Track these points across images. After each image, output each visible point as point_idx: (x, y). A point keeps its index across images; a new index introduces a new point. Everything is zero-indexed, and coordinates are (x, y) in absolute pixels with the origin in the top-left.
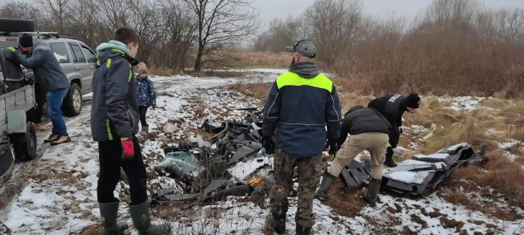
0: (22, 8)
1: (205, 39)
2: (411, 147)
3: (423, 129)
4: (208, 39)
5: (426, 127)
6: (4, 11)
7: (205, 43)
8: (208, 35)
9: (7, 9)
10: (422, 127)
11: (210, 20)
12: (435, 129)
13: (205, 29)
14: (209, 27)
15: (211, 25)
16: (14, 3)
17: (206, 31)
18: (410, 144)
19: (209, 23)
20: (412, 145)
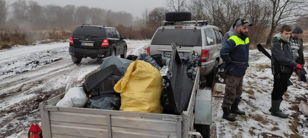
0: (161, 10)
1: (277, 22)
4: (279, 22)
6: (153, 12)
7: (277, 25)
8: (279, 19)
9: (155, 11)
11: (283, 8)
13: (278, 15)
14: (281, 13)
15: (284, 11)
16: (158, 8)
17: (279, 16)
19: (281, 10)
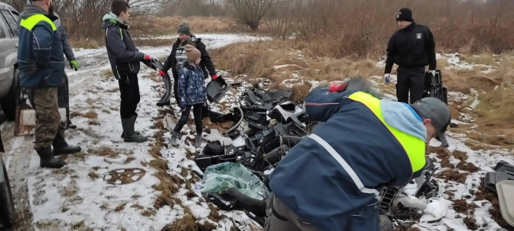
2: (464, 119)
3: (464, 96)
5: (465, 94)
10: (460, 93)
12: (478, 95)
18: (460, 115)
20: (464, 117)
